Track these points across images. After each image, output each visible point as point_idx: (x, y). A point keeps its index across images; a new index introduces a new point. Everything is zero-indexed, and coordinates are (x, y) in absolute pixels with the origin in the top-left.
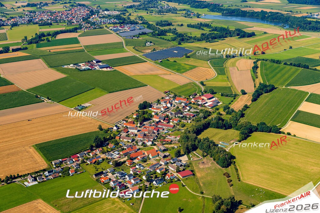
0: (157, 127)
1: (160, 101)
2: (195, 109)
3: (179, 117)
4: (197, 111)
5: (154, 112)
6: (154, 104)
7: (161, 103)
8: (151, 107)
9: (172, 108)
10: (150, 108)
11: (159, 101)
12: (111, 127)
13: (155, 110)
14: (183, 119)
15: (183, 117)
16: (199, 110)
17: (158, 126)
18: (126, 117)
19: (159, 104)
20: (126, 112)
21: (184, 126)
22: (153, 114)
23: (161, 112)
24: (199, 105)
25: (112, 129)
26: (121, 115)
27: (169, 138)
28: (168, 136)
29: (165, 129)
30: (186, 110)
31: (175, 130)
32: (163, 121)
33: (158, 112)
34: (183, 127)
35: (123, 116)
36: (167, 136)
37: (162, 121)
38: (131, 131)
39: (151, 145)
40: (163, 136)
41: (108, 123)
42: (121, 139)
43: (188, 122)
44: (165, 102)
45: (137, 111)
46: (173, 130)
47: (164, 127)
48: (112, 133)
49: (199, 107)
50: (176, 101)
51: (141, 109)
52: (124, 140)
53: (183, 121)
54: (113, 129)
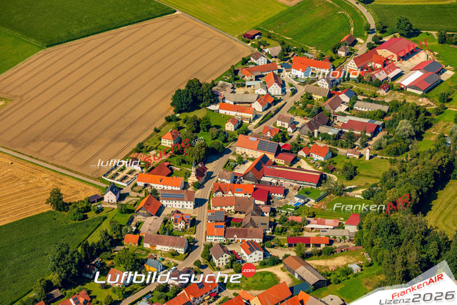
0: (259, 181)
1: (240, 75)
2: (369, 101)
3: (325, 137)
4: (380, 111)
5: (232, 119)
6: (223, 87)
7: (247, 83)
8: (216, 102)
9: (290, 101)
10: (212, 103)
11: (236, 72)
12: (92, 192)
13: (233, 113)
14: (342, 146)
15: (338, 137)
16: (383, 103)
17: (264, 179)
18: (134, 145)
19: (238, 86)
20: (131, 125)
21: (355, 174)
22: (229, 127)
23: (254, 119)
24: (379, 84)
25: (98, 200)
26: (116, 138)
27: (318, 230)
28: (311, 219)
29: (293, 193)
30: (342, 108)
31: (328, 193)
32: (276, 156)
33: (243, 118)
34: (351, 178)
35: (124, 144)
36: (309, 222)
37: (271, 157)
38: (171, 206)
39: (263, 264)
40: (293, 224)
41: (76, 173)
42: (147, 246)
43: (361, 156)
44: (257, 78)
45: (169, 120)
46: (322, 194)
47: (286, 183)
48: (105, 218)
49: (382, 92)
50: (295, 72)
51: (180, 112)
52: (158, 247)
53: (341, 151)
54: (102, 199)
